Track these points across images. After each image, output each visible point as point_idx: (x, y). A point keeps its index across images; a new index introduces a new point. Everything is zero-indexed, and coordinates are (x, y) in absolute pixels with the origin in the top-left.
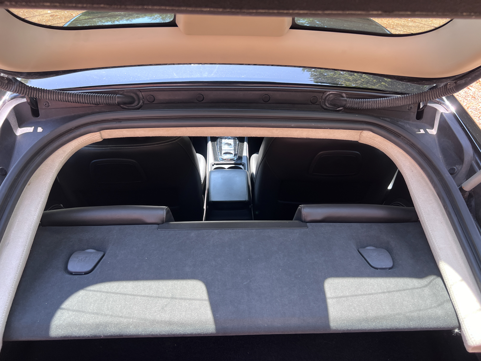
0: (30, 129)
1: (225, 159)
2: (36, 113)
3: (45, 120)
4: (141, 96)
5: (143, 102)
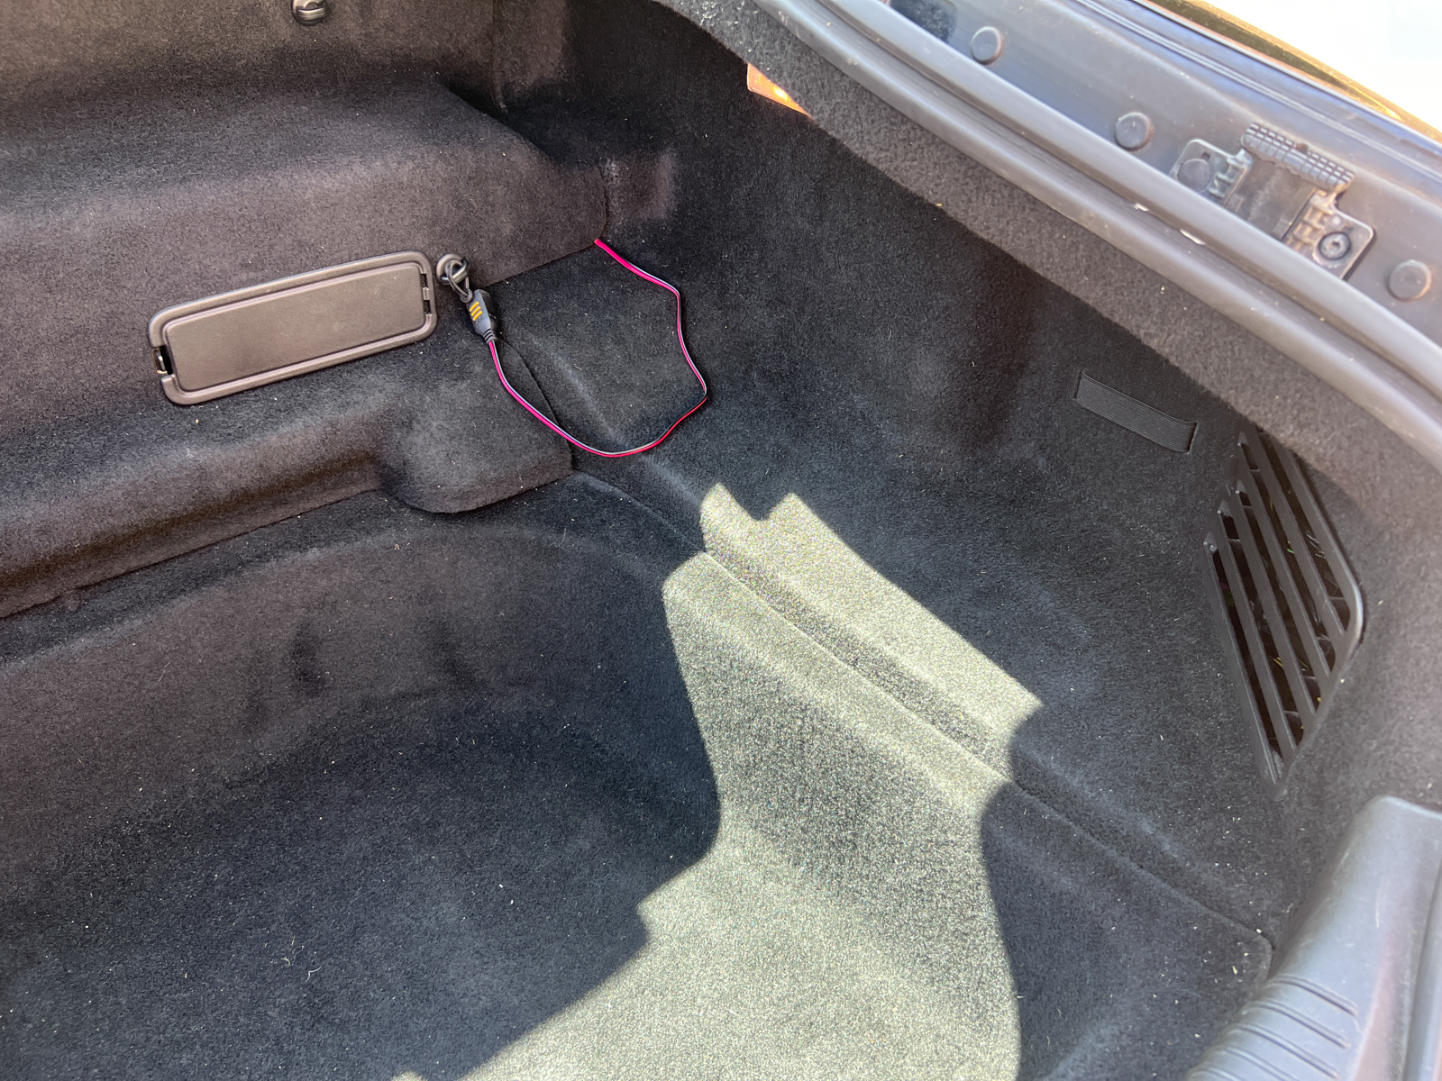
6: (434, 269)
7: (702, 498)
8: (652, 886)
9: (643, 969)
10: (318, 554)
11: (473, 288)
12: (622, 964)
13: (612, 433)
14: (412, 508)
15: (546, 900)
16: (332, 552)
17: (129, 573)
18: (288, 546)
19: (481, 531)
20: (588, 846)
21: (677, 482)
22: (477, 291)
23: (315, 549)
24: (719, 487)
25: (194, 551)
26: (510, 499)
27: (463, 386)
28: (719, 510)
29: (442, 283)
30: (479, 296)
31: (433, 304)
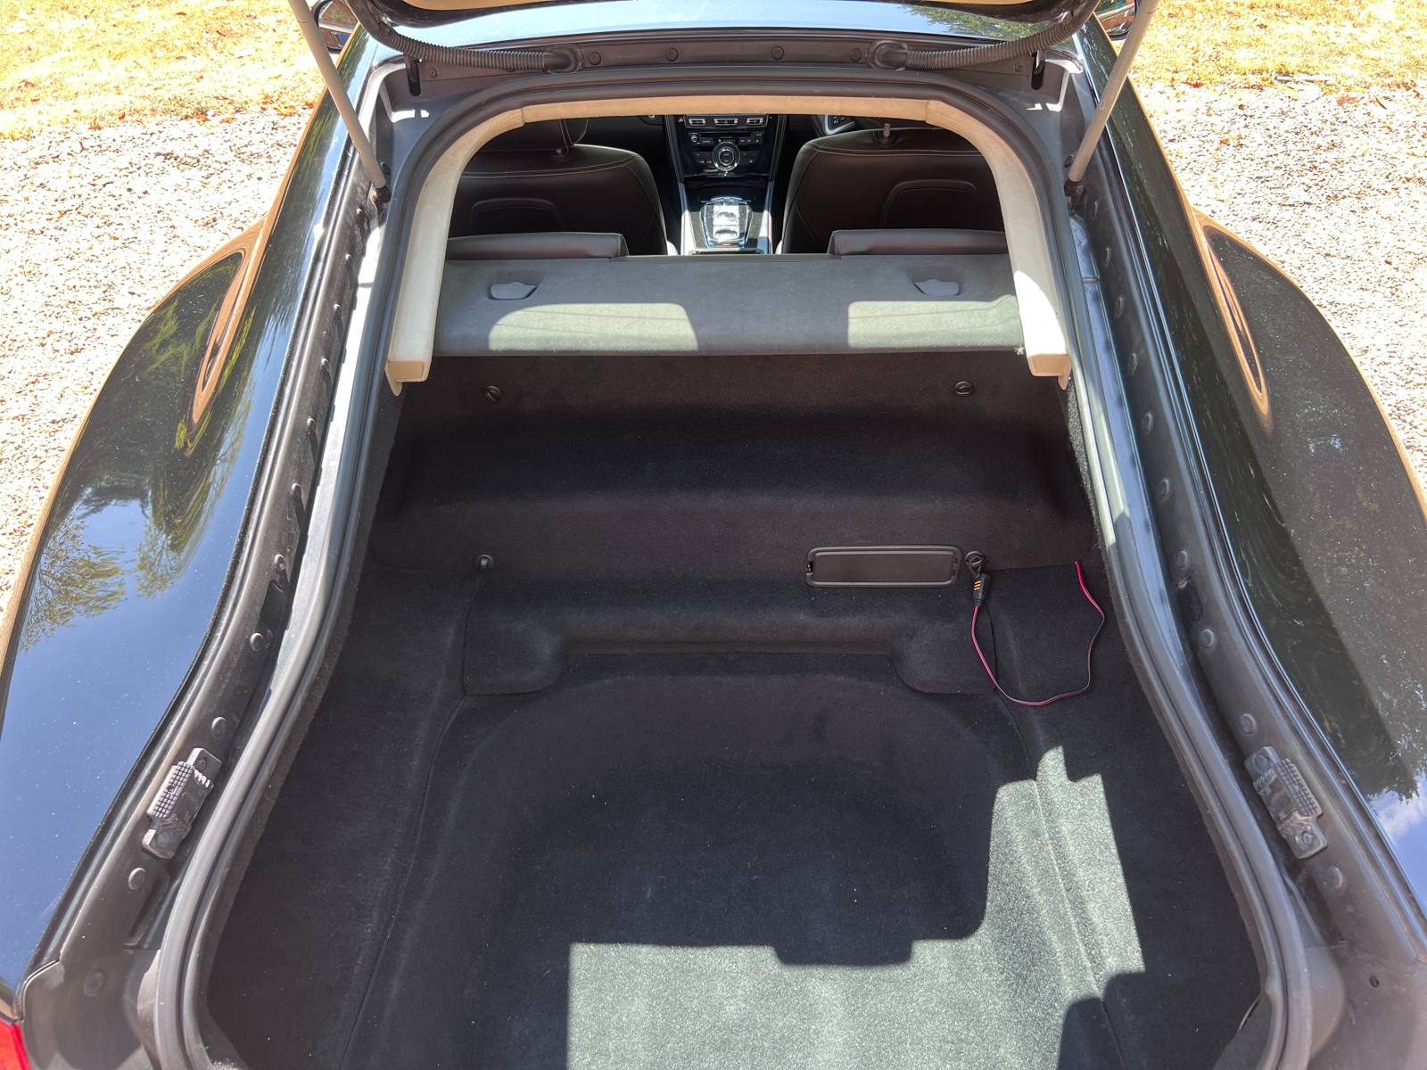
0: (410, 114)
1: (721, 244)
2: (415, 89)
3: (428, 100)
4: (580, 54)
5: (583, 65)
6: (963, 556)
7: (1048, 750)
8: (927, 936)
9: (897, 972)
10: (843, 680)
11: (982, 572)
12: (889, 963)
13: (1018, 686)
14: (898, 676)
15: (872, 910)
16: (850, 681)
17: (760, 653)
18: (831, 669)
19: (926, 705)
20: (907, 897)
21: (1040, 734)
22: (984, 575)
23: (843, 677)
24: (1060, 749)
25: (790, 654)
26: (950, 695)
27: (949, 626)
28: (1053, 762)
29: (965, 564)
30: (983, 578)
31: (957, 573)
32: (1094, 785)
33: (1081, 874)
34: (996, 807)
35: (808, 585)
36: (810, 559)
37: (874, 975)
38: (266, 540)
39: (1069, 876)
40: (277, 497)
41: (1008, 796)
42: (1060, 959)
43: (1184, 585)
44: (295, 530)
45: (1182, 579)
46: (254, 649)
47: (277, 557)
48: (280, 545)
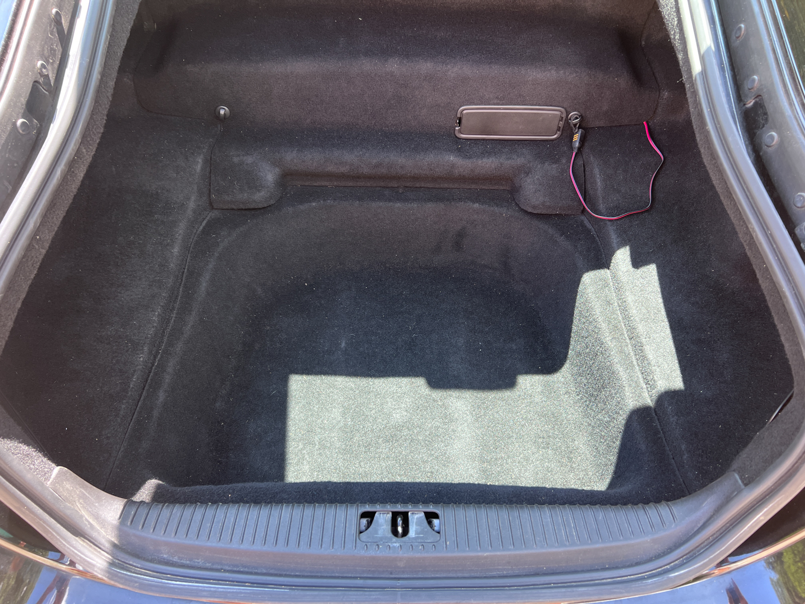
6: (567, 116)
7: (619, 248)
8: (527, 373)
9: (506, 394)
10: (478, 206)
11: (579, 128)
12: (502, 388)
13: (602, 207)
14: (516, 203)
15: (491, 356)
16: (482, 207)
17: (421, 187)
18: (470, 199)
19: (535, 223)
20: (515, 348)
21: (614, 238)
22: (580, 130)
23: (477, 204)
24: (628, 248)
25: (441, 188)
26: (552, 215)
27: (554, 166)
28: (622, 257)
29: (568, 122)
30: (580, 132)
31: (561, 129)
32: (651, 270)
33: (641, 328)
34: (581, 287)
35: (456, 137)
36: (459, 115)
37: (493, 396)
38: (29, 47)
39: (632, 329)
40: (39, 17)
41: (590, 280)
42: (625, 383)
43: (752, 103)
44: (57, 46)
45: (751, 98)
46: (21, 132)
47: (39, 63)
48: (43, 54)
